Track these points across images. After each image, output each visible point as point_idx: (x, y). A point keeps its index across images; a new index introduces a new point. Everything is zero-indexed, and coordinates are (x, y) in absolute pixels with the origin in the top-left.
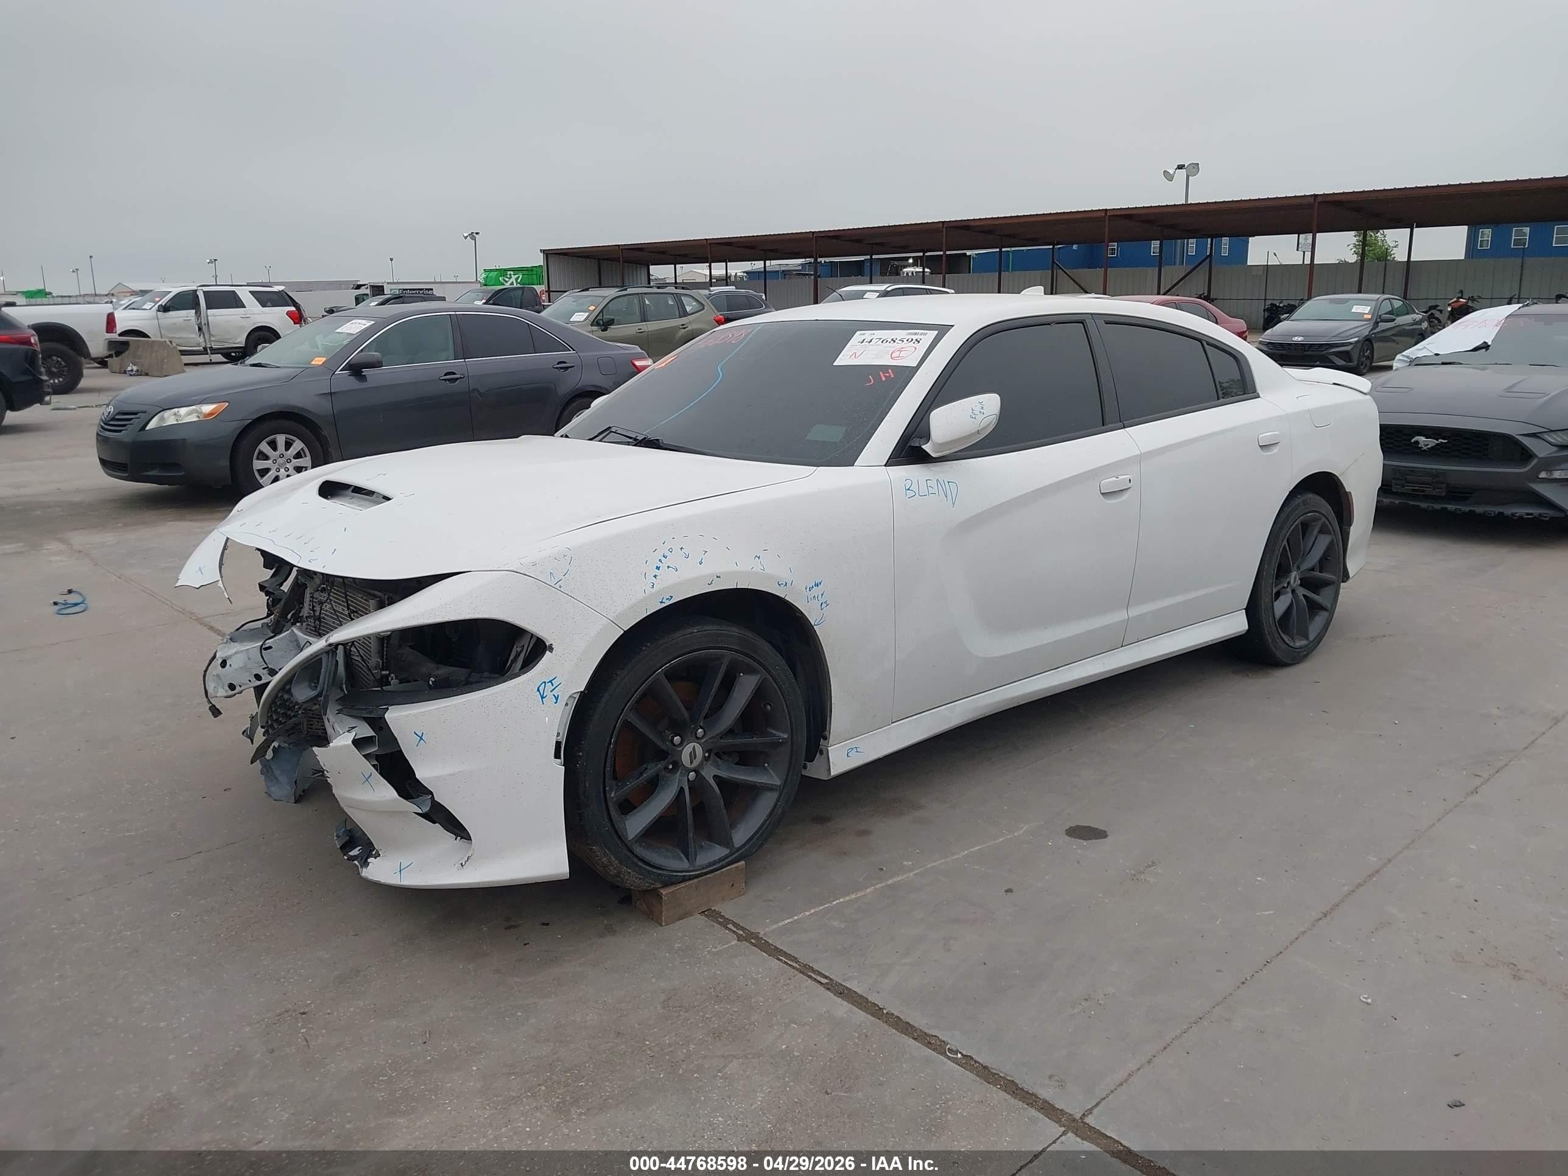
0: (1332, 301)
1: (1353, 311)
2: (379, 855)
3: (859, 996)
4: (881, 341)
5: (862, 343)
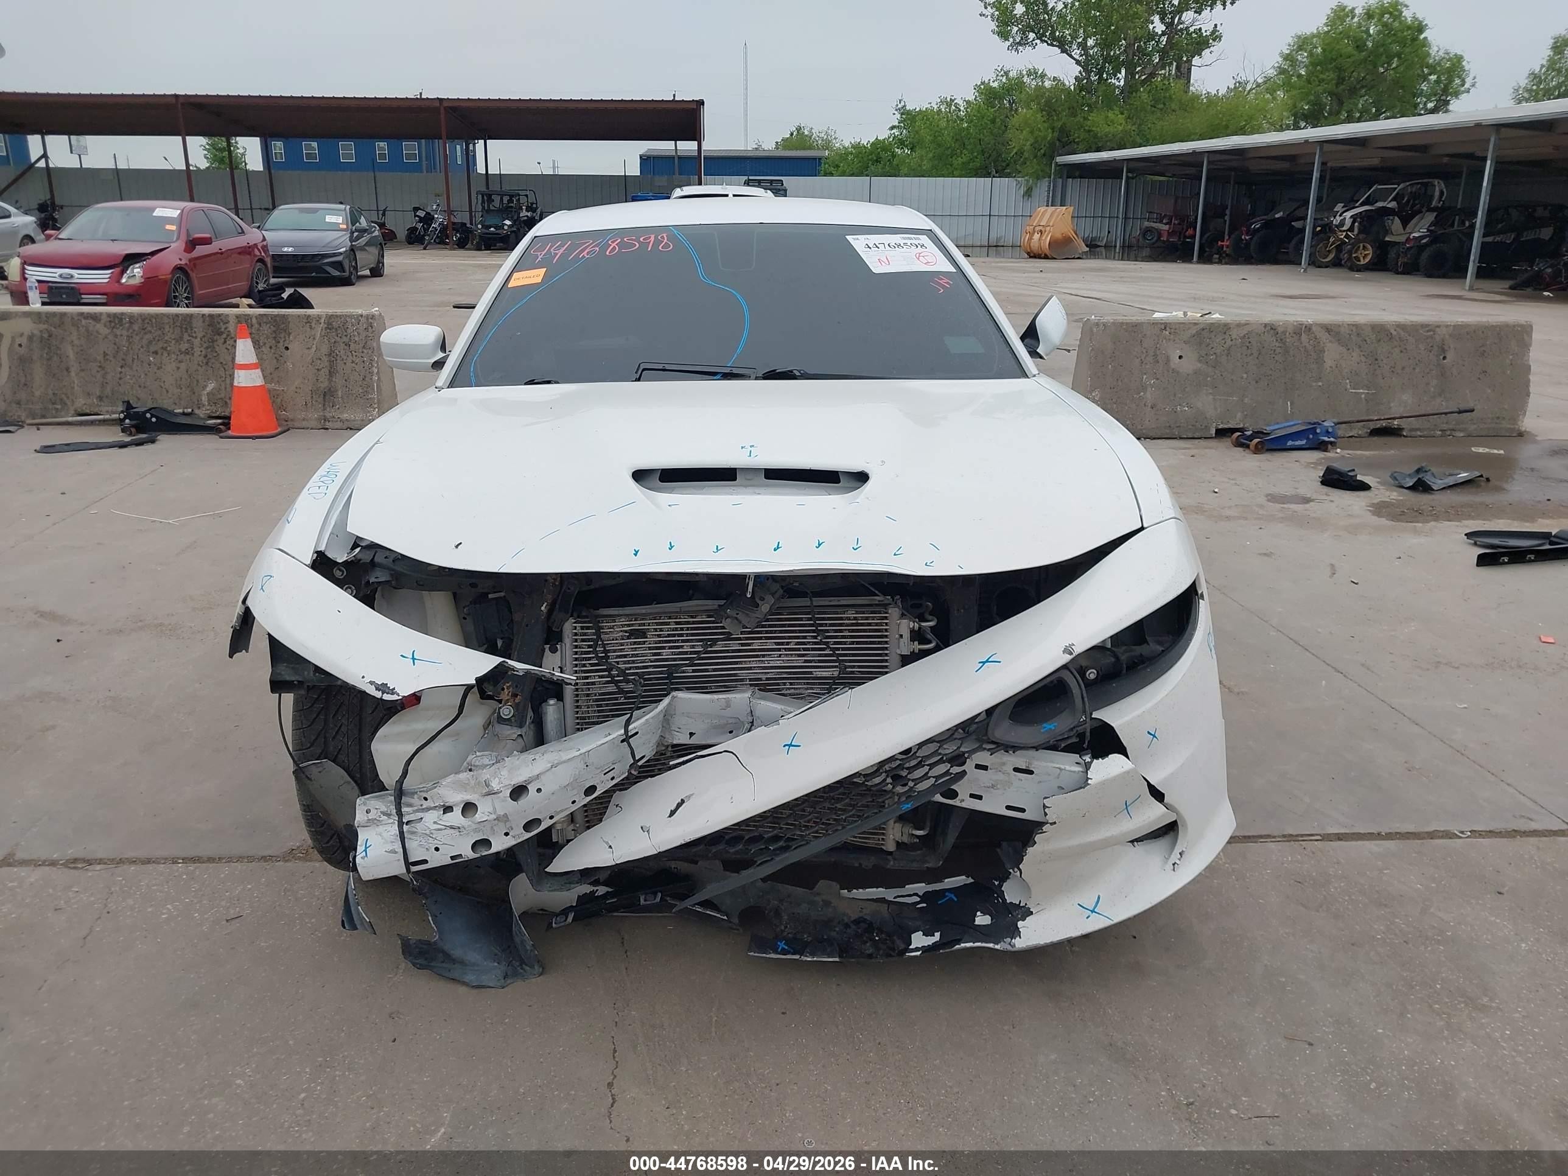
0: (302, 210)
1: (327, 220)
2: (1032, 913)
3: (1354, 834)
4: (887, 246)
5: (870, 248)
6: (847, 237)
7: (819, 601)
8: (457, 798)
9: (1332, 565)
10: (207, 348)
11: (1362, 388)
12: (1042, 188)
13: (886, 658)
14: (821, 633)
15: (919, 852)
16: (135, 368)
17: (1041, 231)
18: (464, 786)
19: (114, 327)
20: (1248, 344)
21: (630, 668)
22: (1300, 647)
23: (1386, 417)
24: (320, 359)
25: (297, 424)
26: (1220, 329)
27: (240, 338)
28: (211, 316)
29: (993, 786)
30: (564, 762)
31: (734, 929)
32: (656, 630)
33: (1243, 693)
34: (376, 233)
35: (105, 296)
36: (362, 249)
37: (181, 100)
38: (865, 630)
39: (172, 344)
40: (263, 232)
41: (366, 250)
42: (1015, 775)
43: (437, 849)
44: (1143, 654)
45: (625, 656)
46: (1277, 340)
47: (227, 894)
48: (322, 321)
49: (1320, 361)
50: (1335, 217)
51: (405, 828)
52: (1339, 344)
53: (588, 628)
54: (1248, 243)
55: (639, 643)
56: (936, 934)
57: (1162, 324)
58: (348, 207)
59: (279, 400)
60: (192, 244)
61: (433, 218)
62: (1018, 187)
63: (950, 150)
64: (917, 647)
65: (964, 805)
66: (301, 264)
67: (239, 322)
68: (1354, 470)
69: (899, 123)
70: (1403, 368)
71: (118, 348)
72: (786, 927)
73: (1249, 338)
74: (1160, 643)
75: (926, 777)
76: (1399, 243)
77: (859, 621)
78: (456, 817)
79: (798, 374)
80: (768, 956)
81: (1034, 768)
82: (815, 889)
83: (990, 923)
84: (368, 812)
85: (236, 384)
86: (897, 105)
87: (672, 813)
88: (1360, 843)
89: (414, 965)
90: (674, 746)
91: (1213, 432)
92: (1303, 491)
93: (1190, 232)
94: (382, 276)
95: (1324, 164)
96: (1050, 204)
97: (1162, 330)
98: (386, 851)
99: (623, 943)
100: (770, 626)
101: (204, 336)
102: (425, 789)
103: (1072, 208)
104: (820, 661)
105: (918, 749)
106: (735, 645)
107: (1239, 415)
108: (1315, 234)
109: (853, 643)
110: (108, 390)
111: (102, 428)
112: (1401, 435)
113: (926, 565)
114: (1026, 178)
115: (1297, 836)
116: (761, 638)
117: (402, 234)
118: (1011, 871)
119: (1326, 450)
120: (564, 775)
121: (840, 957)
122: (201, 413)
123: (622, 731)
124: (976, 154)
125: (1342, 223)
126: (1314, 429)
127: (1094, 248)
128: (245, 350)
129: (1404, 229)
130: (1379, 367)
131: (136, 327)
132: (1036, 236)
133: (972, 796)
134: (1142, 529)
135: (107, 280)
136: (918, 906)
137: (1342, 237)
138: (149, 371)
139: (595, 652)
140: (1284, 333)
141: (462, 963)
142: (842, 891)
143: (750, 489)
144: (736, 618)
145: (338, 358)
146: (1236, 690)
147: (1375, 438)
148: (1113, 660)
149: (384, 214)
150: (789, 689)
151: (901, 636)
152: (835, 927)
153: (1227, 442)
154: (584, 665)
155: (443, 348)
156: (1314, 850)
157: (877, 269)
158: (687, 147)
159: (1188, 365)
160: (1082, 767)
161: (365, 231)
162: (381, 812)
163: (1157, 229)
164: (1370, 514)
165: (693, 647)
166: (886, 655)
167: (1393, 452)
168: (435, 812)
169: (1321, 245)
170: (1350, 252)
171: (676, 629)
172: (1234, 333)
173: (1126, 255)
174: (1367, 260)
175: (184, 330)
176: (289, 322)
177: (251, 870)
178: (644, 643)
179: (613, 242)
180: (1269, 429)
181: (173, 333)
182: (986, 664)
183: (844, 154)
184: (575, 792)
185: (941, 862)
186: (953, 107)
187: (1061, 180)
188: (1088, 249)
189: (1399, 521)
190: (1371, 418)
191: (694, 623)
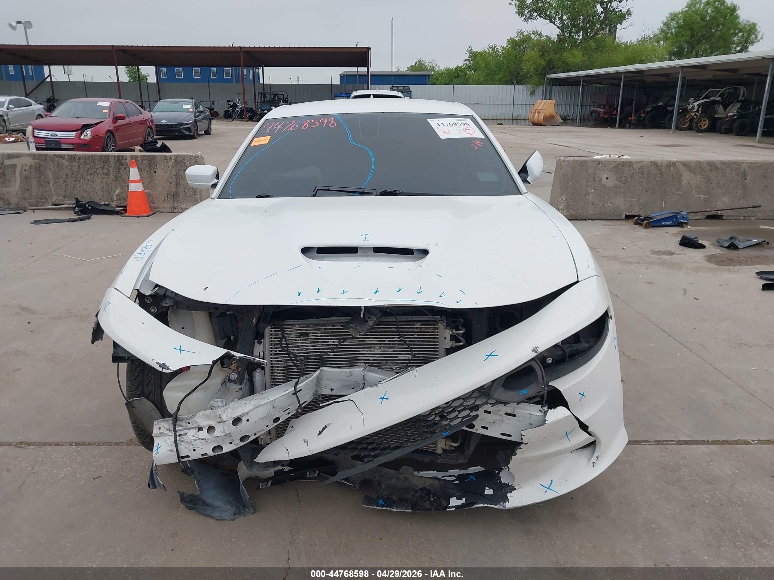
0: (171, 102)
1: (183, 107)
2: (515, 489)
3: (693, 441)
4: (448, 124)
5: (440, 125)
6: (427, 119)
7: (400, 318)
8: (205, 423)
9: (685, 289)
10: (116, 172)
11: (702, 195)
12: (540, 91)
13: (437, 350)
14: (402, 336)
15: (455, 454)
16: (81, 182)
17: (539, 112)
18: (208, 417)
19: (71, 162)
20: (642, 172)
21: (300, 353)
22: (666, 334)
23: (715, 210)
24: (172, 178)
25: (160, 210)
26: (628, 164)
27: (131, 167)
28: (118, 156)
29: (494, 423)
30: (261, 405)
31: (357, 491)
32: (314, 333)
33: (635, 359)
34: (208, 113)
35: (73, 145)
36: (200, 121)
37: (115, 48)
38: (426, 335)
39: (99, 170)
40: (151, 113)
41: (202, 121)
42: (506, 417)
43: (194, 450)
44: (578, 349)
45: (297, 347)
46: (657, 170)
47: (96, 463)
48: (173, 158)
49: (680, 181)
50: (689, 105)
51: (178, 438)
52: (690, 172)
53: (278, 331)
54: (644, 119)
55: (305, 340)
56: (463, 499)
57: (597, 161)
58: (194, 100)
59: (151, 198)
60: (116, 119)
61: (237, 106)
62: (528, 90)
63: (493, 72)
64: (454, 344)
65: (478, 432)
66: (170, 129)
67: (132, 159)
68: (697, 238)
69: (469, 58)
70: (724, 184)
71: (73, 172)
72: (383, 492)
73: (642, 169)
74: (587, 342)
75: (456, 417)
76: (722, 118)
77: (423, 330)
78: (204, 433)
79: (398, 192)
80: (373, 507)
81: (516, 413)
82: (400, 471)
83: (492, 494)
84: (160, 428)
85: (129, 190)
86: (468, 49)
87: (320, 433)
88: (697, 446)
89: (187, 507)
90: (322, 395)
91: (624, 217)
92: (670, 249)
93: (615, 112)
94: (210, 134)
95: (684, 78)
96: (544, 98)
97: (597, 164)
98: (168, 450)
99: (298, 496)
100: (375, 332)
101: (115, 166)
102: (188, 418)
103: (555, 101)
104: (402, 351)
105: (452, 403)
106: (356, 342)
107: (637, 208)
108: (679, 113)
109: (419, 341)
110: (68, 194)
111: (66, 211)
112: (722, 219)
113: (457, 302)
114: (532, 85)
115: (663, 441)
116: (370, 338)
117: (221, 113)
118: (504, 468)
119: (682, 227)
120: (261, 412)
121: (411, 510)
122: (113, 204)
123: (293, 389)
124: (506, 73)
125: (693, 108)
126: (677, 216)
127: (566, 120)
128: (134, 173)
129: (725, 111)
130: (711, 184)
131: (82, 161)
132: (537, 115)
133: (482, 427)
134: (578, 282)
135: (74, 137)
136: (454, 482)
137: (693, 115)
138: (88, 184)
139: (281, 344)
140: (661, 166)
141: (212, 506)
142: (414, 472)
143: (365, 258)
144: (356, 328)
145: (181, 177)
146: (632, 358)
147: (708, 220)
148: (561, 352)
149: (213, 104)
150: (384, 365)
151: (445, 338)
152: (410, 492)
153: (631, 222)
154: (276, 351)
155: (217, 177)
156: (671, 450)
157: (442, 136)
158: (363, 70)
159: (611, 183)
160: (543, 413)
161: (202, 112)
162: (166, 429)
163: (597, 111)
164: (705, 261)
165: (334, 342)
166: (437, 348)
167: (718, 228)
168: (193, 430)
169: (682, 119)
170: (697, 123)
171: (325, 333)
172: (635, 166)
173: (582, 124)
174: (705, 127)
175: (105, 163)
176: (156, 159)
177: (110, 450)
178: (308, 339)
179: (306, 122)
180: (652, 215)
181: (100, 165)
182: (490, 356)
183: (441, 74)
184: (268, 421)
185: (467, 460)
186: (496, 50)
187: (549, 87)
188: (563, 121)
189: (721, 265)
190: (707, 210)
191: (334, 329)
